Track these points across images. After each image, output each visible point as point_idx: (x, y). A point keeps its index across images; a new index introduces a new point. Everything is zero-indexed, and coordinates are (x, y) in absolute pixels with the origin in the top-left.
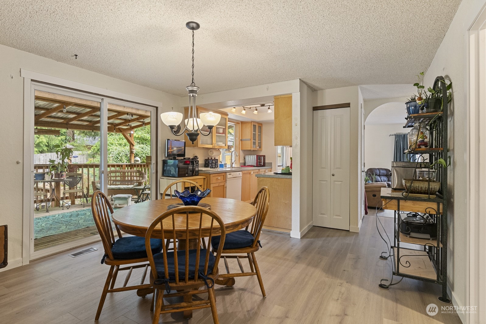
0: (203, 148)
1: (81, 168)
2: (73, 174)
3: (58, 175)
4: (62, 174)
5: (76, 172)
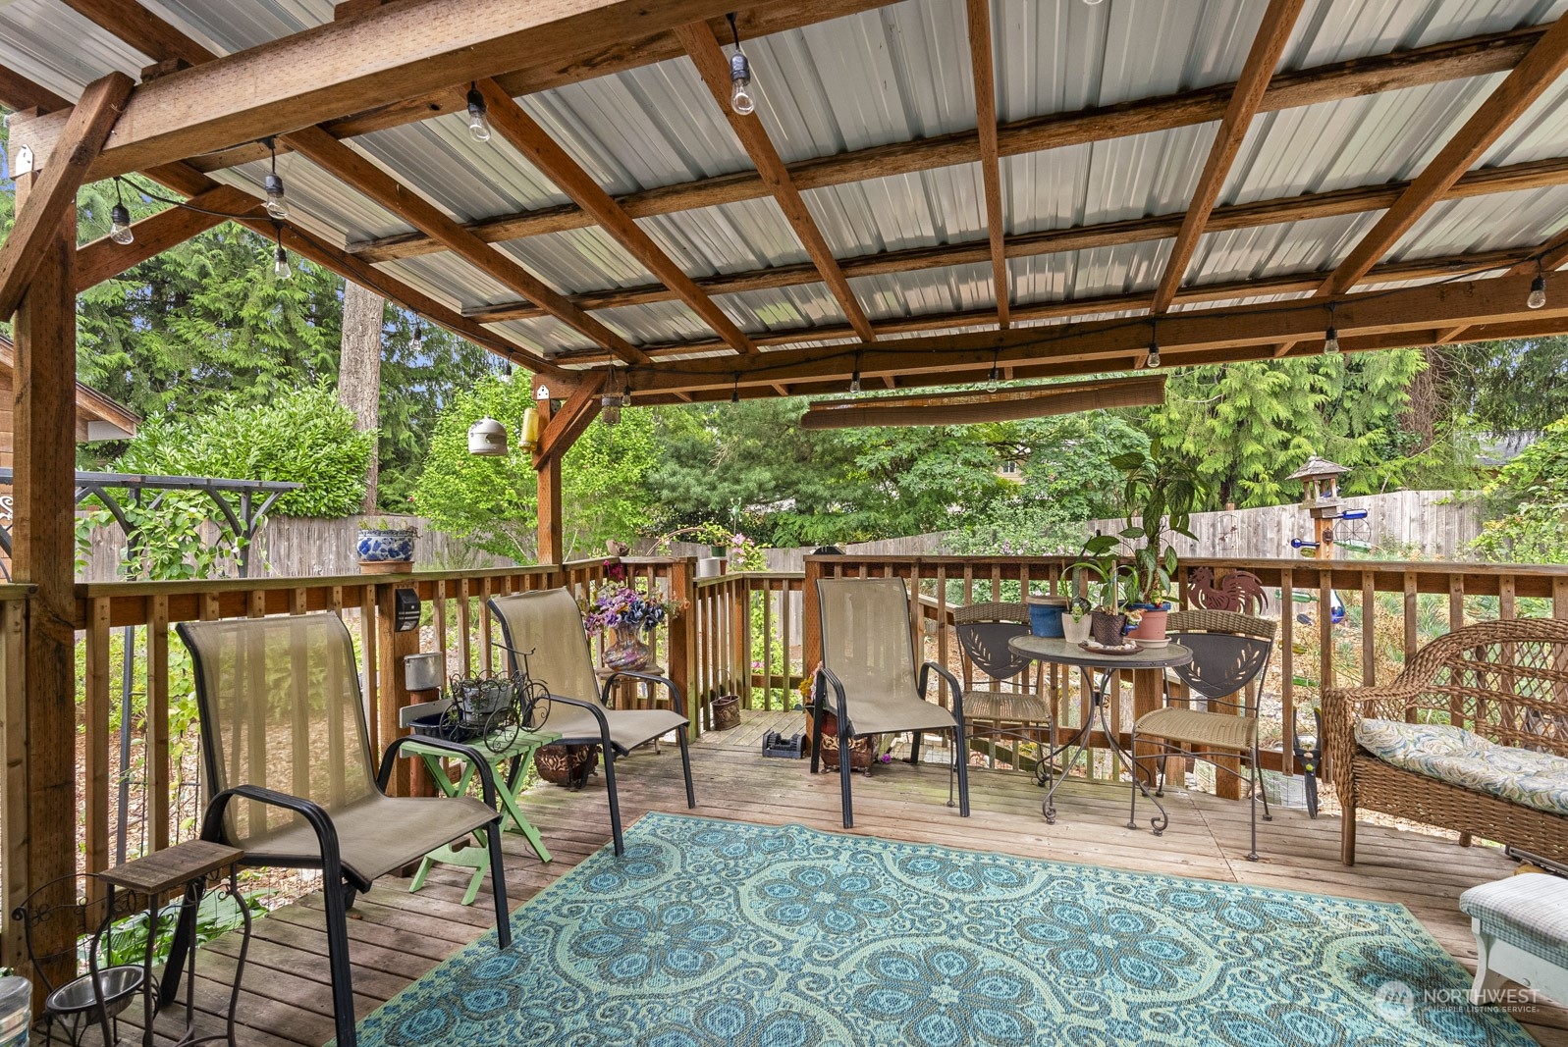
1: (1277, 586)
2: (1220, 618)
3: (1106, 626)
4: (1126, 621)
5: (1249, 607)
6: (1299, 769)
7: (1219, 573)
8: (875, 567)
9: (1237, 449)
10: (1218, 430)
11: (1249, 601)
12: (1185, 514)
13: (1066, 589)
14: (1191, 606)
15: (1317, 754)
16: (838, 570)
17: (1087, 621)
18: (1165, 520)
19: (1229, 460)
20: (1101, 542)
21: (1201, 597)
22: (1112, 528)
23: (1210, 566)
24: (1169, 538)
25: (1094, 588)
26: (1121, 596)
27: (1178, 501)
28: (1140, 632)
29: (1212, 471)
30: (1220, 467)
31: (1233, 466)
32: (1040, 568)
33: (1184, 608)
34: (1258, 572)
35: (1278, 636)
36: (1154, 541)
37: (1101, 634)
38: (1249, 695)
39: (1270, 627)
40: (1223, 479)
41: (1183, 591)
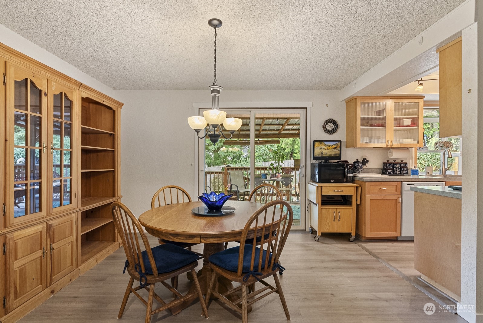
0: (374, 148)
1: (294, 170)
2: (287, 175)
3: (272, 176)
4: (276, 175)
5: (291, 174)
6: (297, 196)
7: (287, 169)
8: (236, 169)
9: (293, 146)
10: (289, 142)
11: (291, 173)
12: (283, 160)
13: (266, 172)
14: (284, 174)
15: (299, 193)
16: (230, 169)
17: (270, 176)
18: (280, 161)
19: (292, 149)
20: (272, 164)
21: (285, 172)
22: (273, 162)
23: (286, 168)
24: (281, 164)
25: (271, 172)
26: (275, 172)
27: (282, 158)
28: (277, 177)
29: (288, 152)
30: (290, 150)
31: (293, 150)
32: (262, 169)
33: (283, 174)
34: (292, 169)
35: (294, 177)
36: (279, 164)
37: (272, 177)
38: (291, 185)
39: (293, 176)
40: (290, 153)
41: (282, 171)
